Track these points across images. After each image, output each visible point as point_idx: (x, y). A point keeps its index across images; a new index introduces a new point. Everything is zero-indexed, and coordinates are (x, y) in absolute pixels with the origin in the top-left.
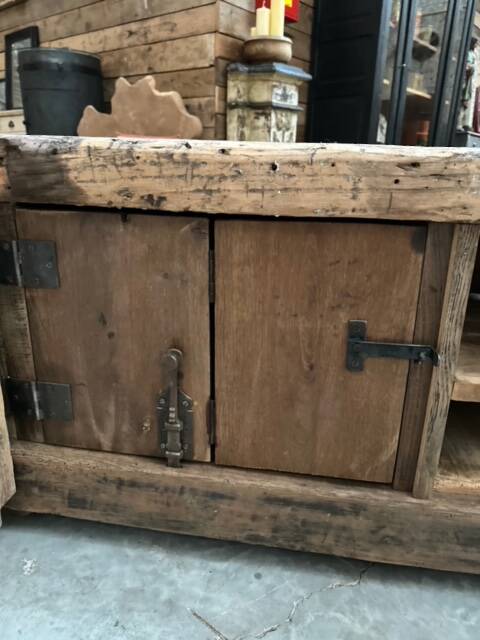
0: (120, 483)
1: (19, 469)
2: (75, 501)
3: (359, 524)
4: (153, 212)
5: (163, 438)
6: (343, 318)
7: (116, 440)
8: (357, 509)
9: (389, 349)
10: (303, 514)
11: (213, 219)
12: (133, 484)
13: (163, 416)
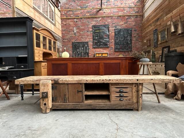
0: (61, 105)
1: (52, 105)
2: (57, 107)
3: (80, 105)
4: (64, 84)
5: (64, 101)
6: (77, 90)
7: (61, 101)
8: (79, 104)
9: (80, 91)
10: (75, 105)
11: (68, 84)
12: (62, 105)
13: (65, 99)
